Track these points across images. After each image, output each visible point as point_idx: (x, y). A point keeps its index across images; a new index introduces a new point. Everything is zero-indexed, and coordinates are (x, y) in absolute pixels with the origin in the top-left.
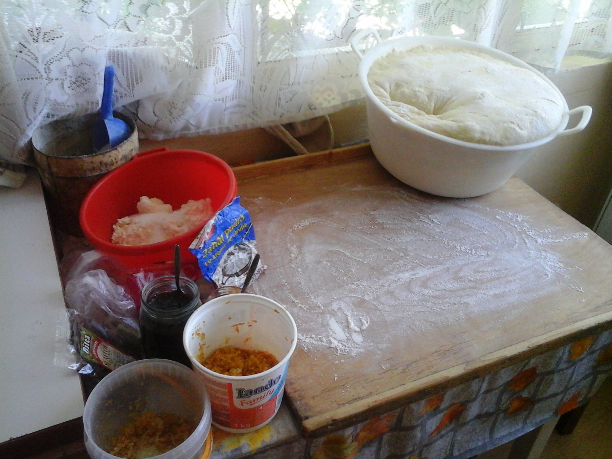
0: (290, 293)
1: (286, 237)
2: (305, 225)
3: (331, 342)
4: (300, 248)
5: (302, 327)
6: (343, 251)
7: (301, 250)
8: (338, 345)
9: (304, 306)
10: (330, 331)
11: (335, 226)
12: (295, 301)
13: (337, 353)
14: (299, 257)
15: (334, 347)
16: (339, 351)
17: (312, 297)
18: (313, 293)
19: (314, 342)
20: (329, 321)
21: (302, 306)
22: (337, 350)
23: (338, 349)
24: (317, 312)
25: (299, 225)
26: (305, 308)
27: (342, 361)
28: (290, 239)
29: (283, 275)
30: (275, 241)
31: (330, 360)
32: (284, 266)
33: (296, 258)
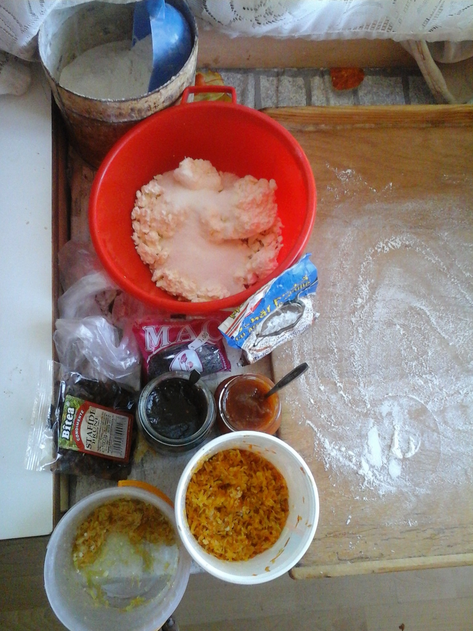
0: (335, 367)
1: (362, 263)
2: (394, 247)
3: (360, 466)
4: (373, 289)
5: (334, 430)
6: (428, 313)
7: (374, 293)
8: (367, 474)
9: (347, 395)
10: (366, 446)
12: (338, 384)
13: (363, 484)
14: (367, 308)
15: (361, 475)
16: (366, 483)
17: (362, 385)
18: (365, 377)
19: (341, 459)
20: (369, 430)
21: (344, 395)
22: (365, 479)
23: (366, 479)
24: (360, 410)
25: (387, 244)
26: (346, 400)
27: (364, 498)
28: (365, 268)
29: (337, 333)
30: (344, 266)
31: (350, 492)
32: (342, 316)
33: (363, 307)
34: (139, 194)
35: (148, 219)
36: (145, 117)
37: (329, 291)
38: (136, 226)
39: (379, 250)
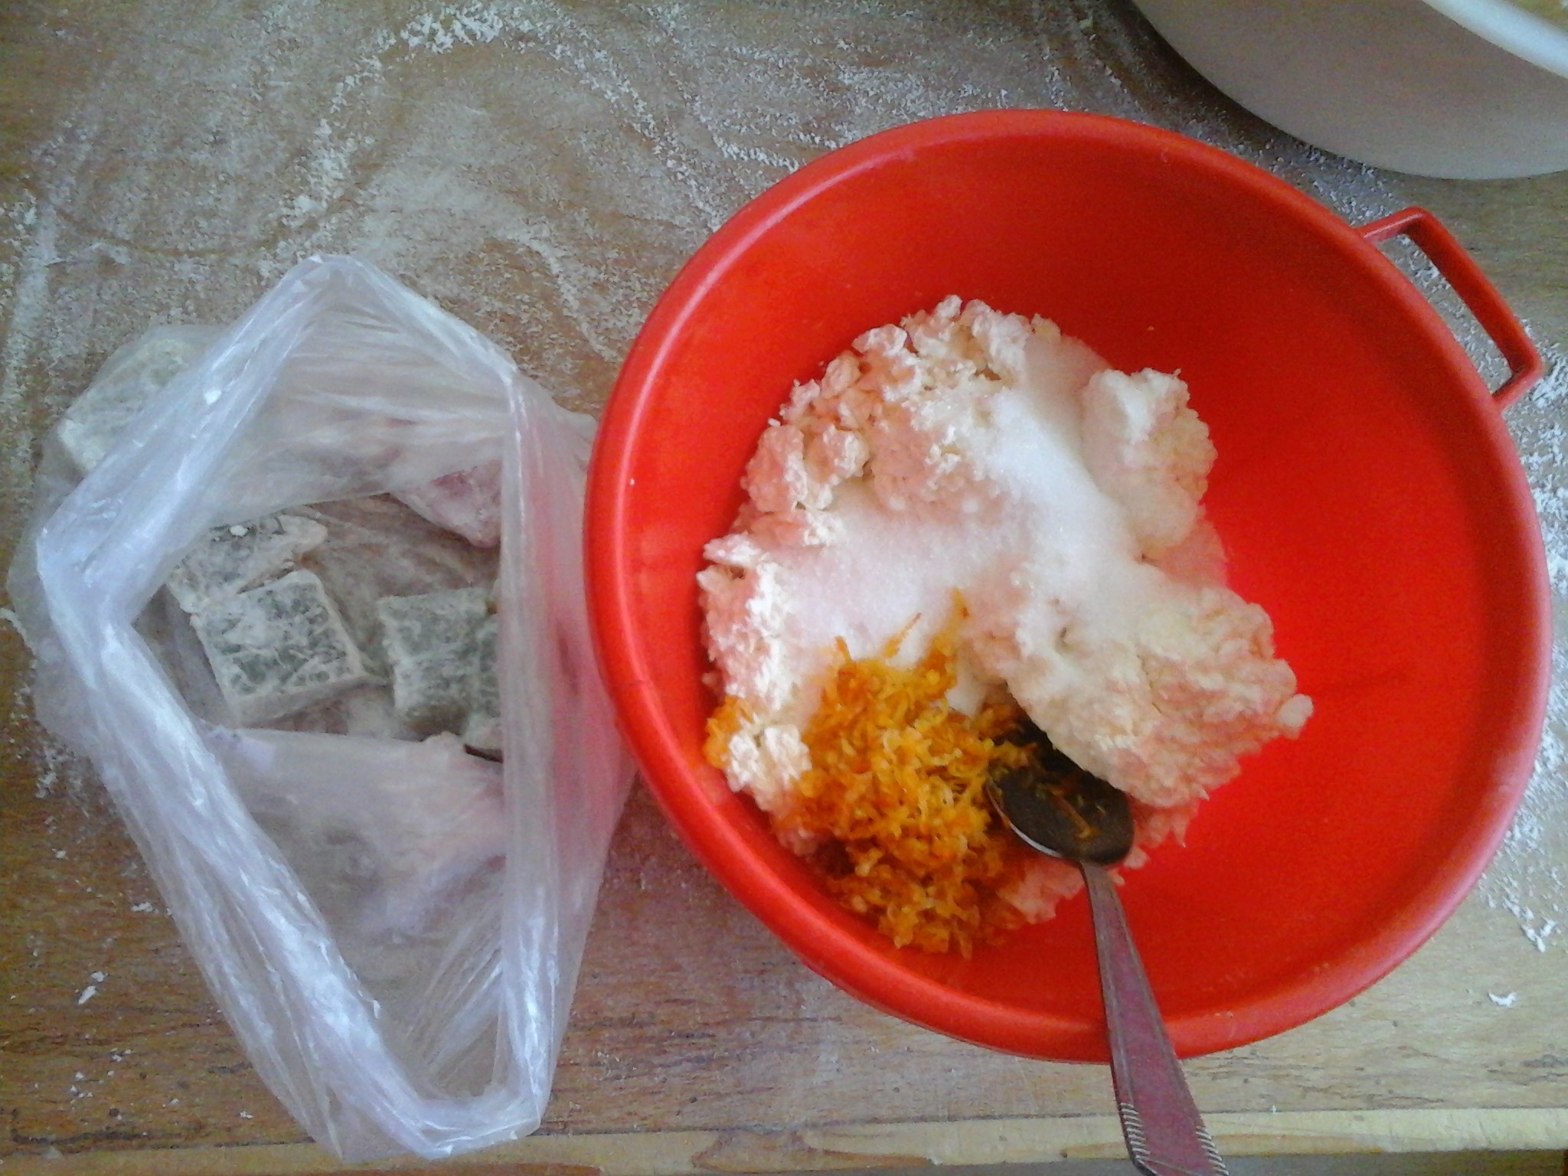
1: (340, 78)
2: (472, 35)
6: (555, 268)
7: (363, 183)
11: (616, 90)
14: (327, 229)
25: (447, 25)
28: (350, 96)
39: (414, 41)
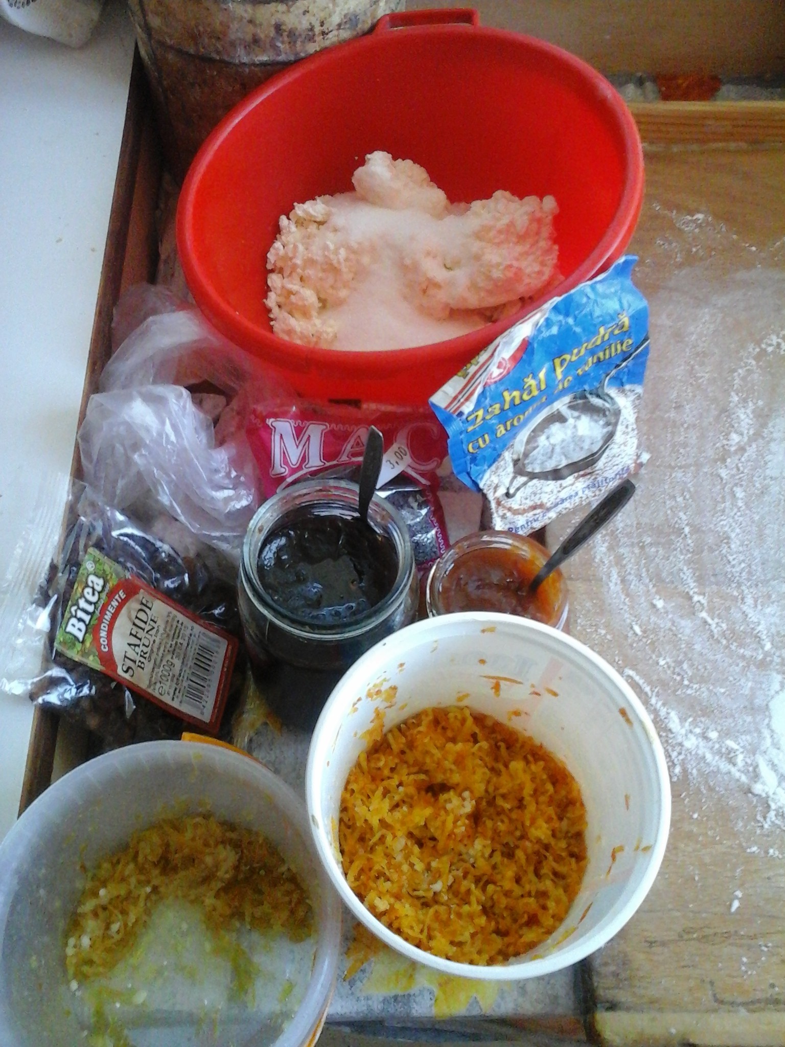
0: (689, 562)
1: (735, 371)
3: (756, 776)
4: (763, 418)
5: (689, 692)
7: (764, 425)
8: (774, 794)
9: (716, 620)
10: (766, 733)
12: (696, 598)
13: (765, 818)
14: (751, 451)
15: (759, 796)
16: (772, 814)
17: (749, 601)
18: (757, 585)
19: (709, 757)
20: (772, 697)
21: (709, 620)
22: (769, 807)
23: (773, 806)
24: (748, 653)
26: (715, 631)
27: (771, 851)
28: (744, 379)
29: (688, 497)
30: (699, 375)
31: (735, 835)
32: (698, 465)
33: (742, 449)
34: (283, 221)
35: (298, 262)
36: (303, 55)
37: (669, 417)
38: (274, 280)
39: (770, 349)
